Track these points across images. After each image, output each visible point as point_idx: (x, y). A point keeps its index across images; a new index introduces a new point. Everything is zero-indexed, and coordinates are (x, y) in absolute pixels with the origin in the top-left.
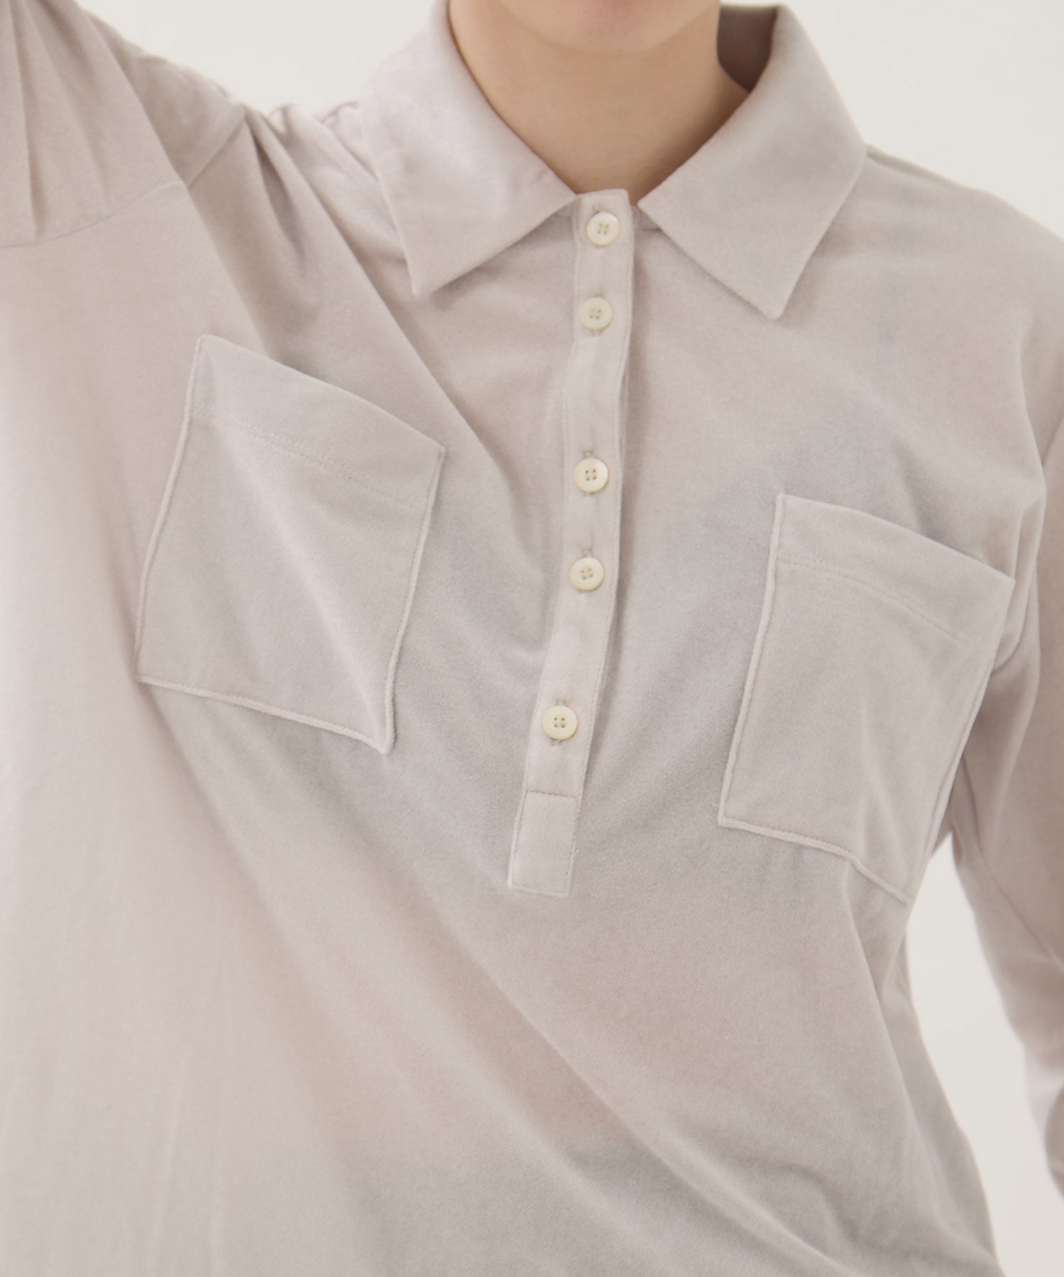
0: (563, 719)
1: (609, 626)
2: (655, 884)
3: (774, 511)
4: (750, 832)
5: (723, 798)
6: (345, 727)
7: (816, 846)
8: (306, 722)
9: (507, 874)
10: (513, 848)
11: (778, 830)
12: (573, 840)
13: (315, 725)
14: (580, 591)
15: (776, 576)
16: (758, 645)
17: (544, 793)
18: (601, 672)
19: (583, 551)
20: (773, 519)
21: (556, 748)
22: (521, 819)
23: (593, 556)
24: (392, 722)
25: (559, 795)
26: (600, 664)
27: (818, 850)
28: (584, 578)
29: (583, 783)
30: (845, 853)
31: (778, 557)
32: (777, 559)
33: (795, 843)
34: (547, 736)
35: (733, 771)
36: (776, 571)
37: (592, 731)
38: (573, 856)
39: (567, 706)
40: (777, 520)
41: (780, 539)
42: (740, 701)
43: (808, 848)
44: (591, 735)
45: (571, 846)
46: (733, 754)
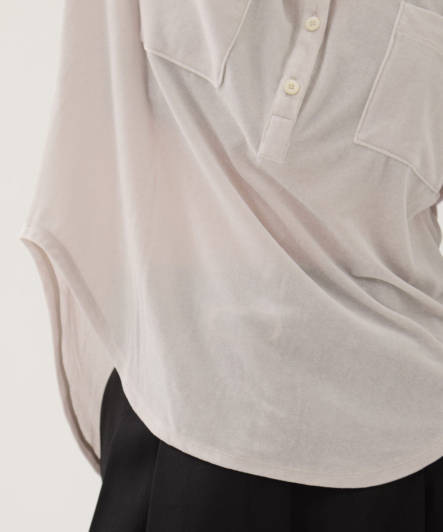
0: (293, 86)
1: (319, 47)
2: (322, 164)
3: (399, 8)
4: (367, 148)
5: (357, 131)
6: (202, 73)
7: (396, 158)
8: (186, 68)
9: (258, 150)
10: (262, 139)
11: (380, 148)
12: (289, 139)
13: (189, 70)
14: (309, 31)
15: (395, 37)
16: (382, 66)
17: (280, 116)
18: (313, 67)
19: (312, 14)
20: (398, 12)
21: (288, 98)
22: (268, 126)
23: (316, 17)
24: (223, 75)
25: (286, 118)
26: (313, 64)
27: (397, 160)
28: (311, 26)
29: (297, 114)
30: (408, 164)
31: (397, 28)
32: (397, 30)
33: (387, 155)
34: (285, 92)
35: (363, 120)
36: (396, 34)
37: (305, 93)
38: (288, 146)
39: (296, 80)
40: (400, 13)
41: (399, 21)
42: (370, 90)
43: (392, 158)
44: (305, 94)
45: (288, 141)
46: (364, 112)
